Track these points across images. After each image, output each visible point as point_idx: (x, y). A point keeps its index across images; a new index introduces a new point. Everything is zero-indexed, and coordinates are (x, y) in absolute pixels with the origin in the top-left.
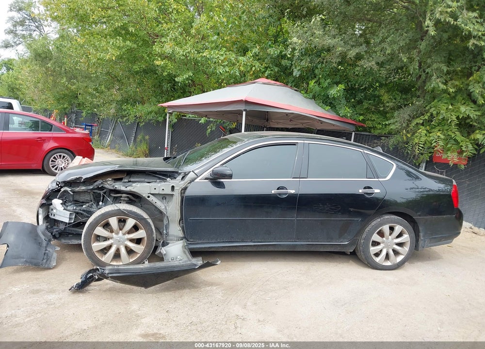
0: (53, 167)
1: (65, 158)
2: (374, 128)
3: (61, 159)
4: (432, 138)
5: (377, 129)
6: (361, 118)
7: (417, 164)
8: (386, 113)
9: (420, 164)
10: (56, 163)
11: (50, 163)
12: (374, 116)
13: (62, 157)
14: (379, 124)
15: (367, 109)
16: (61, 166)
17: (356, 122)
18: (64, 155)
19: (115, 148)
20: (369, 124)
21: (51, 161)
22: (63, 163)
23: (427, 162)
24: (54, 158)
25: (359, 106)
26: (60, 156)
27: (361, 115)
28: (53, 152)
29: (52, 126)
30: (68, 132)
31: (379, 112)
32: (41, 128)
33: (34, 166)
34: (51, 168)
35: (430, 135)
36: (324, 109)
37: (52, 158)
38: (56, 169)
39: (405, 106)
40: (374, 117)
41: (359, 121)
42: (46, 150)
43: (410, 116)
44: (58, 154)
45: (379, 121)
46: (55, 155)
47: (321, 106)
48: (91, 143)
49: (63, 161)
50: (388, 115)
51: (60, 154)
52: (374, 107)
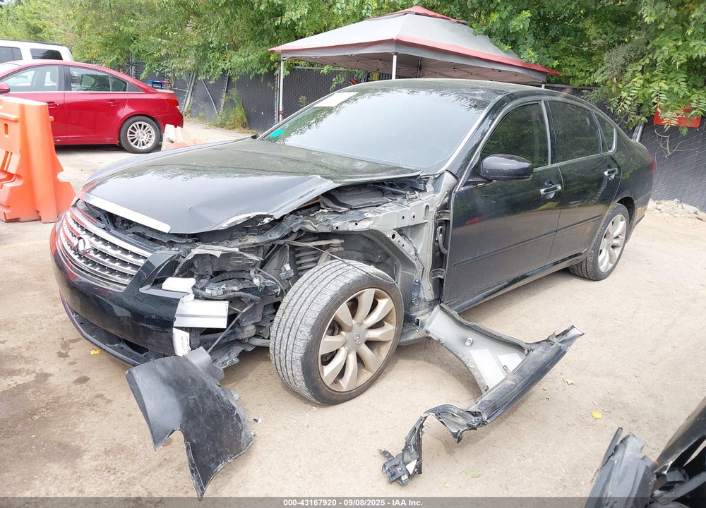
0: (132, 141)
1: (146, 128)
2: (575, 77)
3: (142, 130)
4: (651, 90)
5: (578, 79)
6: (556, 63)
7: (631, 128)
8: (592, 54)
9: (634, 128)
10: (136, 136)
11: (128, 135)
12: (574, 59)
13: (143, 126)
14: (582, 70)
15: (565, 50)
16: (142, 140)
17: (548, 69)
18: (146, 124)
19: (197, 115)
20: (567, 71)
21: (128, 132)
22: (144, 135)
23: (645, 125)
24: (133, 128)
25: (553, 46)
26: (140, 125)
27: (555, 58)
28: (131, 120)
29: (126, 83)
30: (147, 92)
31: (582, 54)
32: (113, 87)
33: (108, 140)
34: (130, 142)
35: (651, 85)
36: (502, 50)
37: (130, 129)
38: (136, 144)
39: (619, 44)
40: (574, 61)
41: (553, 68)
42: (122, 117)
43: (626, 59)
44: (137, 123)
45: (581, 66)
46: (134, 125)
47: (497, 46)
48: (178, 107)
49: (144, 132)
50: (593, 58)
51: (140, 123)
52: (574, 47)
